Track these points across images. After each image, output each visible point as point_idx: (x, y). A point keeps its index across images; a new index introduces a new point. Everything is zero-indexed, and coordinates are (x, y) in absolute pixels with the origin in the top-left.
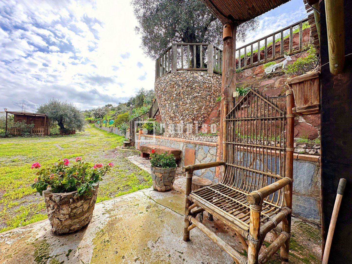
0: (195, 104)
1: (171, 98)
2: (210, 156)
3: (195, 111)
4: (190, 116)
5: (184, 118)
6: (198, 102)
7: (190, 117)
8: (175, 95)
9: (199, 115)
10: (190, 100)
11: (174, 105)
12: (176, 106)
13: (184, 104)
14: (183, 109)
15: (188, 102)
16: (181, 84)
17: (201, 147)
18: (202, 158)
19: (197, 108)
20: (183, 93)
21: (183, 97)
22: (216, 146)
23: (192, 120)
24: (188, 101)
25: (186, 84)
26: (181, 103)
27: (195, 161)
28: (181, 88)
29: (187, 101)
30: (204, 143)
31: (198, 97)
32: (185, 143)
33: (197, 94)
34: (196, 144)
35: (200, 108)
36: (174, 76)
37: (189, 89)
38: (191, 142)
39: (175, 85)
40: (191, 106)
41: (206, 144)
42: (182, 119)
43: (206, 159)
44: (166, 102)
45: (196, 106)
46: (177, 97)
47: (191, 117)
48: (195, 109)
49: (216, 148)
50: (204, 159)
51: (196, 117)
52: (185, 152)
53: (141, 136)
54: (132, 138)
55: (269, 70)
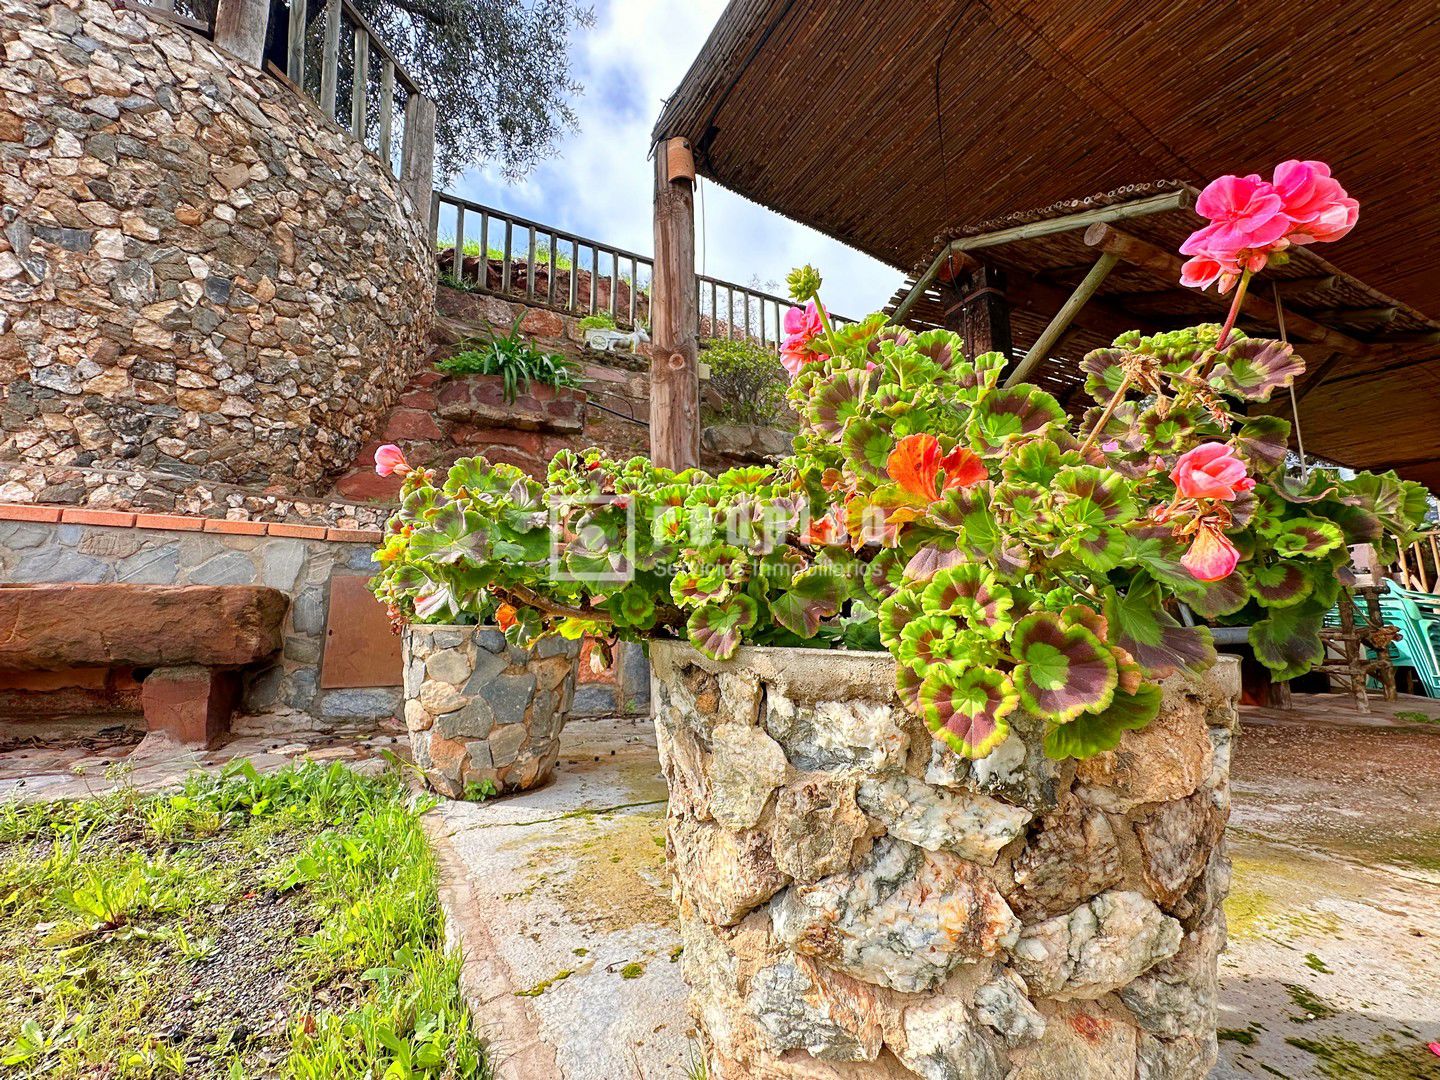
0: (351, 336)
1: (187, 212)
3: (339, 375)
4: (307, 390)
5: (263, 388)
6: (368, 333)
7: (308, 397)
8: (224, 213)
9: (352, 407)
10: (329, 300)
11: (203, 272)
13: (286, 306)
14: (270, 331)
15: (318, 308)
16: (299, 173)
19: (354, 362)
20: (300, 236)
21: (289, 260)
23: (313, 421)
24: (321, 302)
25: (334, 198)
26: (267, 286)
28: (289, 197)
29: (313, 296)
31: (371, 306)
32: (319, 547)
33: (374, 292)
37: (342, 239)
39: (248, 153)
40: (330, 340)
42: (242, 395)
44: (100, 212)
45: (353, 350)
46: (244, 235)
47: (313, 401)
48: (346, 363)
51: (338, 408)
52: (325, 599)
55: (600, 340)
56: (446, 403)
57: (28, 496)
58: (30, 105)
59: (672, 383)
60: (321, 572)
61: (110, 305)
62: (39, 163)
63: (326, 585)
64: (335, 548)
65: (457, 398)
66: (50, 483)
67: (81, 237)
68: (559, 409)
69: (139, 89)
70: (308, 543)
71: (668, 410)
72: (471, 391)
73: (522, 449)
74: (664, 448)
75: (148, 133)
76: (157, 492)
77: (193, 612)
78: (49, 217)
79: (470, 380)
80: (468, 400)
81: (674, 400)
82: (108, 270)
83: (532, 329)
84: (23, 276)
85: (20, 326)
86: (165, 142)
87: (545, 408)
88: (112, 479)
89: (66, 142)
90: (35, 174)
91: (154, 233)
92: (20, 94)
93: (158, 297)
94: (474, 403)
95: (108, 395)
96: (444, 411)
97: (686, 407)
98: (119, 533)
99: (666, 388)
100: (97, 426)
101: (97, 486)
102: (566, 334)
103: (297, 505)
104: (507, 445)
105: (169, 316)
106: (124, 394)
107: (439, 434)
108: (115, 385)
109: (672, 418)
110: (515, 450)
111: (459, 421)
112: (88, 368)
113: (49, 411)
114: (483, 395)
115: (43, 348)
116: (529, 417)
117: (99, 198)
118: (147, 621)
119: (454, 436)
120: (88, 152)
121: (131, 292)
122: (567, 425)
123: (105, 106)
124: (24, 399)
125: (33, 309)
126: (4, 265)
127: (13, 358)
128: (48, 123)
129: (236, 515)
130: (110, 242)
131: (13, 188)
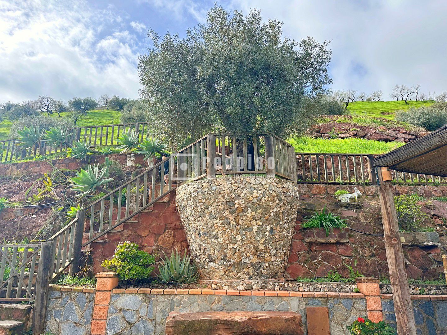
1: (267, 217)
2: (356, 313)
8: (272, 214)
10: (288, 224)
11: (269, 229)
12: (271, 231)
13: (281, 230)
14: (279, 237)
15: (286, 227)
16: (283, 198)
17: (338, 301)
18: (344, 319)
20: (283, 212)
21: (282, 219)
22: (364, 297)
25: (289, 199)
26: (278, 227)
27: (330, 325)
28: (282, 204)
29: (285, 225)
30: (343, 295)
32: (301, 299)
34: (327, 298)
36: (275, 184)
38: (318, 295)
39: (276, 199)
40: (287, 234)
41: (347, 296)
42: (274, 255)
43: (350, 318)
44: (254, 222)
46: (275, 217)
49: (364, 299)
50: (346, 319)
52: (305, 314)
53: (120, 295)
54: (36, 305)
55: (344, 199)
56: (306, 237)
57: (243, 288)
58: (244, 205)
59: (394, 247)
60: (303, 306)
61: (255, 242)
62: (245, 216)
63: (305, 310)
64: (305, 299)
65: (310, 236)
66: (246, 285)
67: (250, 229)
68: (342, 236)
69: (260, 195)
70: (299, 298)
71: (394, 256)
72: (314, 234)
73: (332, 251)
74: (395, 268)
75: (261, 203)
76: (264, 285)
77: (291, 323)
78: (246, 226)
79: (313, 230)
80: (314, 237)
81: (396, 253)
82: (255, 235)
83: (315, 193)
84: (242, 239)
85: (241, 250)
86: (264, 204)
87: (337, 237)
88: (256, 283)
89: (249, 210)
90: (244, 218)
91: (261, 223)
92: (242, 203)
93: (262, 238)
94: (316, 238)
95: (254, 262)
96: (306, 240)
97: (400, 255)
98: (262, 298)
99: (392, 249)
100: (252, 270)
101: (254, 285)
102: (327, 192)
103: (289, 284)
104: (327, 250)
105: (264, 241)
106: (257, 261)
107: (307, 249)
108: (255, 260)
109: (396, 259)
110: (330, 252)
111: (311, 243)
112: (251, 257)
113: (245, 267)
114: (318, 235)
115: (244, 254)
116: (333, 240)
117: (254, 220)
118: (285, 325)
119: (311, 249)
120: (252, 211)
121: (258, 238)
122: (345, 241)
123: (255, 201)
124: (241, 266)
125: (243, 246)
126: (239, 238)
127: (239, 256)
128: (247, 207)
129: (277, 288)
130: (255, 228)
131: (241, 222)
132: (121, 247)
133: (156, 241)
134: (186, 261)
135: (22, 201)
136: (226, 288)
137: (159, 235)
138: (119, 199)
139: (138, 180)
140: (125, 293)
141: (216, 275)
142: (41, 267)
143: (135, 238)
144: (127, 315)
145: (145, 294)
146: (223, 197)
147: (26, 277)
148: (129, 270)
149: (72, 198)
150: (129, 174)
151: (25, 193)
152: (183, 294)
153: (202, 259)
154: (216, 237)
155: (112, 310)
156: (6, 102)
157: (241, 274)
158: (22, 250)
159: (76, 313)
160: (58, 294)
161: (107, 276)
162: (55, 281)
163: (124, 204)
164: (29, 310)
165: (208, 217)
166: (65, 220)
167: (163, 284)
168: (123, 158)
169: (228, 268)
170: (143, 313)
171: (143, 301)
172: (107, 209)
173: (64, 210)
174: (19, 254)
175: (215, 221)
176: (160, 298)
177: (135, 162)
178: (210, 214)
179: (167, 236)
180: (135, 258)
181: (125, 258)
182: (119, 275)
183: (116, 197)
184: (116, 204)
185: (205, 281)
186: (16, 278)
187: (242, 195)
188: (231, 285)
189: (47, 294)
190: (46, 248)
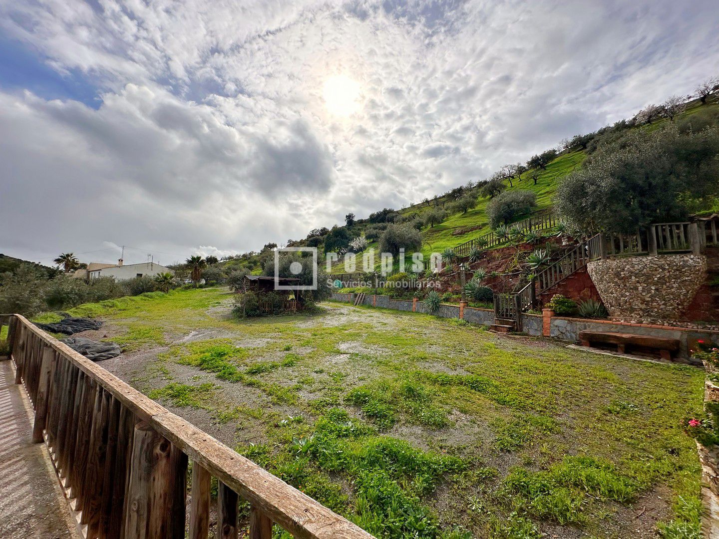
0: (683, 288)
1: (650, 281)
5: (667, 302)
8: (656, 279)
11: (654, 288)
25: (675, 268)
32: (687, 332)
35: (688, 292)
36: (657, 259)
39: (658, 269)
40: (679, 291)
42: (663, 304)
44: (638, 285)
46: (660, 281)
48: (683, 293)
52: (687, 341)
53: (555, 319)
54: (517, 320)
56: (714, 292)
57: (635, 322)
58: (628, 275)
60: (685, 337)
61: (641, 296)
63: (686, 339)
64: (690, 332)
66: (638, 321)
67: (637, 289)
69: (641, 268)
70: (681, 331)
75: (643, 273)
76: (653, 321)
78: (633, 287)
82: (640, 292)
84: (630, 295)
86: (646, 273)
88: (646, 320)
89: (633, 277)
90: (630, 282)
91: (646, 285)
93: (648, 293)
95: (643, 308)
96: (713, 294)
100: (642, 312)
101: (644, 321)
103: (678, 323)
105: (650, 296)
107: (712, 301)
108: (644, 306)
112: (640, 305)
113: (635, 311)
115: (634, 303)
117: (638, 283)
120: (636, 278)
121: (644, 294)
123: (637, 271)
124: (632, 310)
125: (631, 299)
126: (628, 294)
127: (630, 304)
128: (631, 276)
129: (666, 324)
130: (640, 288)
131: (627, 285)
132: (555, 297)
133: (579, 294)
134: (597, 305)
135: (504, 272)
136: (622, 321)
137: (581, 291)
138: (558, 268)
139: (572, 254)
140: (557, 319)
141: (616, 314)
142: (516, 305)
143: (565, 293)
144: (560, 329)
145: (569, 320)
146: (613, 270)
147: (511, 309)
148: (559, 308)
149: (528, 270)
150: (564, 250)
151: (504, 267)
152: (592, 322)
153: (607, 305)
154: (612, 293)
155: (552, 325)
156: (477, 181)
157: (632, 315)
158: (508, 297)
159: (535, 325)
160: (526, 317)
161: (548, 311)
162: (524, 311)
163: (560, 272)
164: (514, 322)
165: (604, 282)
166: (527, 282)
167: (581, 317)
168: (559, 241)
169: (622, 310)
170: (568, 328)
171: (568, 323)
172: (551, 275)
173: (526, 276)
174: (507, 299)
175: (609, 284)
176: (578, 323)
177: (568, 241)
178: (606, 280)
179: (586, 291)
180: (562, 303)
181: (557, 302)
182: (554, 311)
183: (555, 267)
184: (555, 272)
185: (609, 317)
186: (507, 309)
187: (626, 269)
188: (625, 320)
189: (521, 317)
190: (517, 297)
